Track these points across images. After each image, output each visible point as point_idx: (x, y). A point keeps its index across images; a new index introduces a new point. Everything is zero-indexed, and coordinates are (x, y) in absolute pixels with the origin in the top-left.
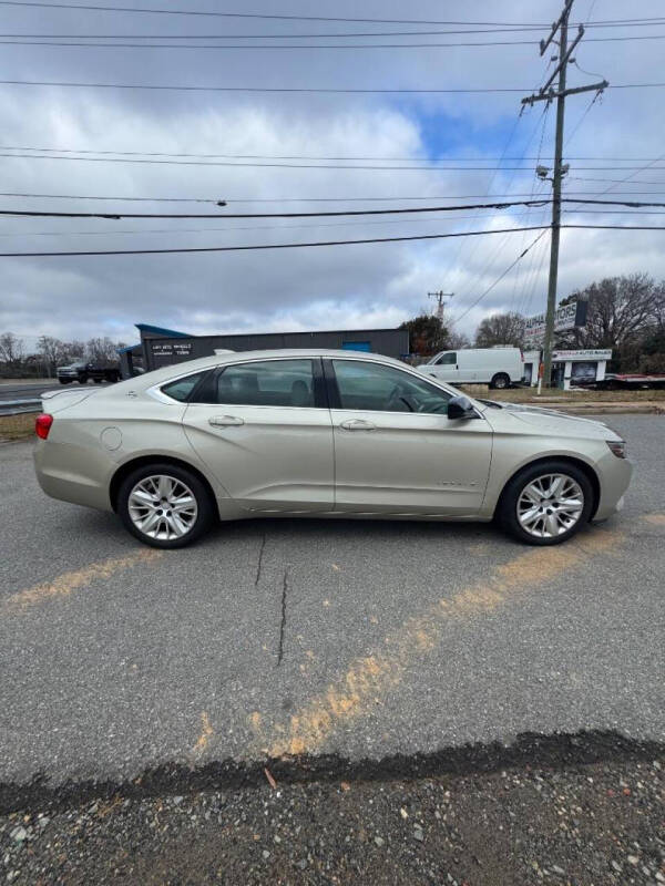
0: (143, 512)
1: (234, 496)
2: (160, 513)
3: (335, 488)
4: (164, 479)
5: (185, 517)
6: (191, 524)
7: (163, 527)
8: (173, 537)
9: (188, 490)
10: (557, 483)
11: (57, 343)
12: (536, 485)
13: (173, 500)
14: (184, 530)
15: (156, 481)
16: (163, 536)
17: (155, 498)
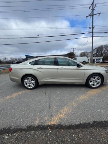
0: (27, 83)
1: (41, 81)
2: (29, 83)
3: (58, 79)
4: (30, 78)
5: (33, 84)
6: (34, 85)
7: (30, 86)
8: (31, 87)
9: (34, 80)
10: (96, 78)
11: (13, 58)
12: (93, 78)
13: (31, 81)
14: (33, 86)
15: (29, 78)
16: (30, 87)
17: (28, 81)
